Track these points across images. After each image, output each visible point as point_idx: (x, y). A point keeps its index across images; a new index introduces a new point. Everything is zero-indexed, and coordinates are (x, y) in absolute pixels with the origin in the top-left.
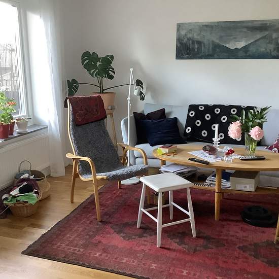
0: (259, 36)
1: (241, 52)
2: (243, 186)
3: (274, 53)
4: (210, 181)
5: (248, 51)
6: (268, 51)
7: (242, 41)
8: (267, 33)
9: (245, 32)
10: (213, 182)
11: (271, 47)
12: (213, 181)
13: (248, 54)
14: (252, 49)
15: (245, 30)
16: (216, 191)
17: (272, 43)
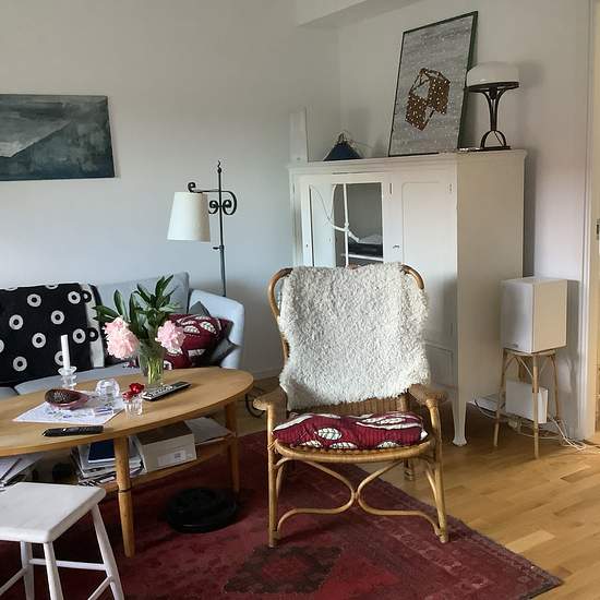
0: (48, 129)
1: (16, 165)
2: (172, 455)
3: (88, 167)
4: (91, 470)
5: (30, 162)
6: (74, 161)
7: (12, 141)
8: (64, 123)
9: (16, 119)
10: (99, 473)
11: (79, 153)
12: (99, 469)
13: (32, 170)
14: (39, 158)
15: (16, 115)
16: (121, 487)
17: (78, 145)
